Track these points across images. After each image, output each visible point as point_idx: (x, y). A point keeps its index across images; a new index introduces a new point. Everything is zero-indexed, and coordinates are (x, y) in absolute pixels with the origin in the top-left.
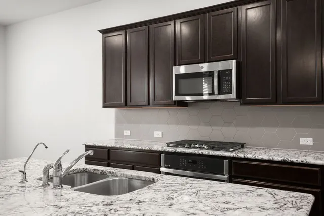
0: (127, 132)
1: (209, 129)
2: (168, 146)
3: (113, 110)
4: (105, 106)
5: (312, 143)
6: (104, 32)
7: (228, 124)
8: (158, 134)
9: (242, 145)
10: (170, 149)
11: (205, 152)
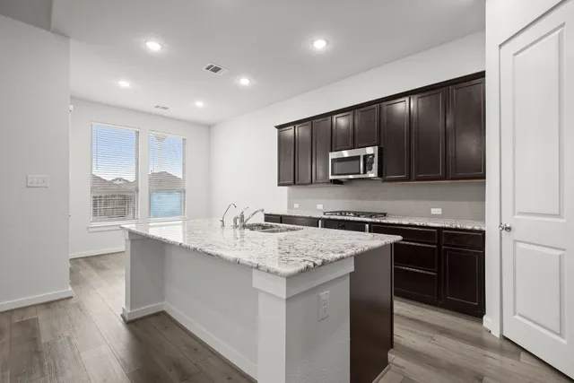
0: (296, 206)
1: (359, 202)
2: (325, 214)
3: (286, 188)
4: (279, 185)
5: (440, 213)
6: (279, 127)
7: (375, 198)
8: (320, 207)
9: (385, 215)
10: (325, 217)
11: (352, 219)
